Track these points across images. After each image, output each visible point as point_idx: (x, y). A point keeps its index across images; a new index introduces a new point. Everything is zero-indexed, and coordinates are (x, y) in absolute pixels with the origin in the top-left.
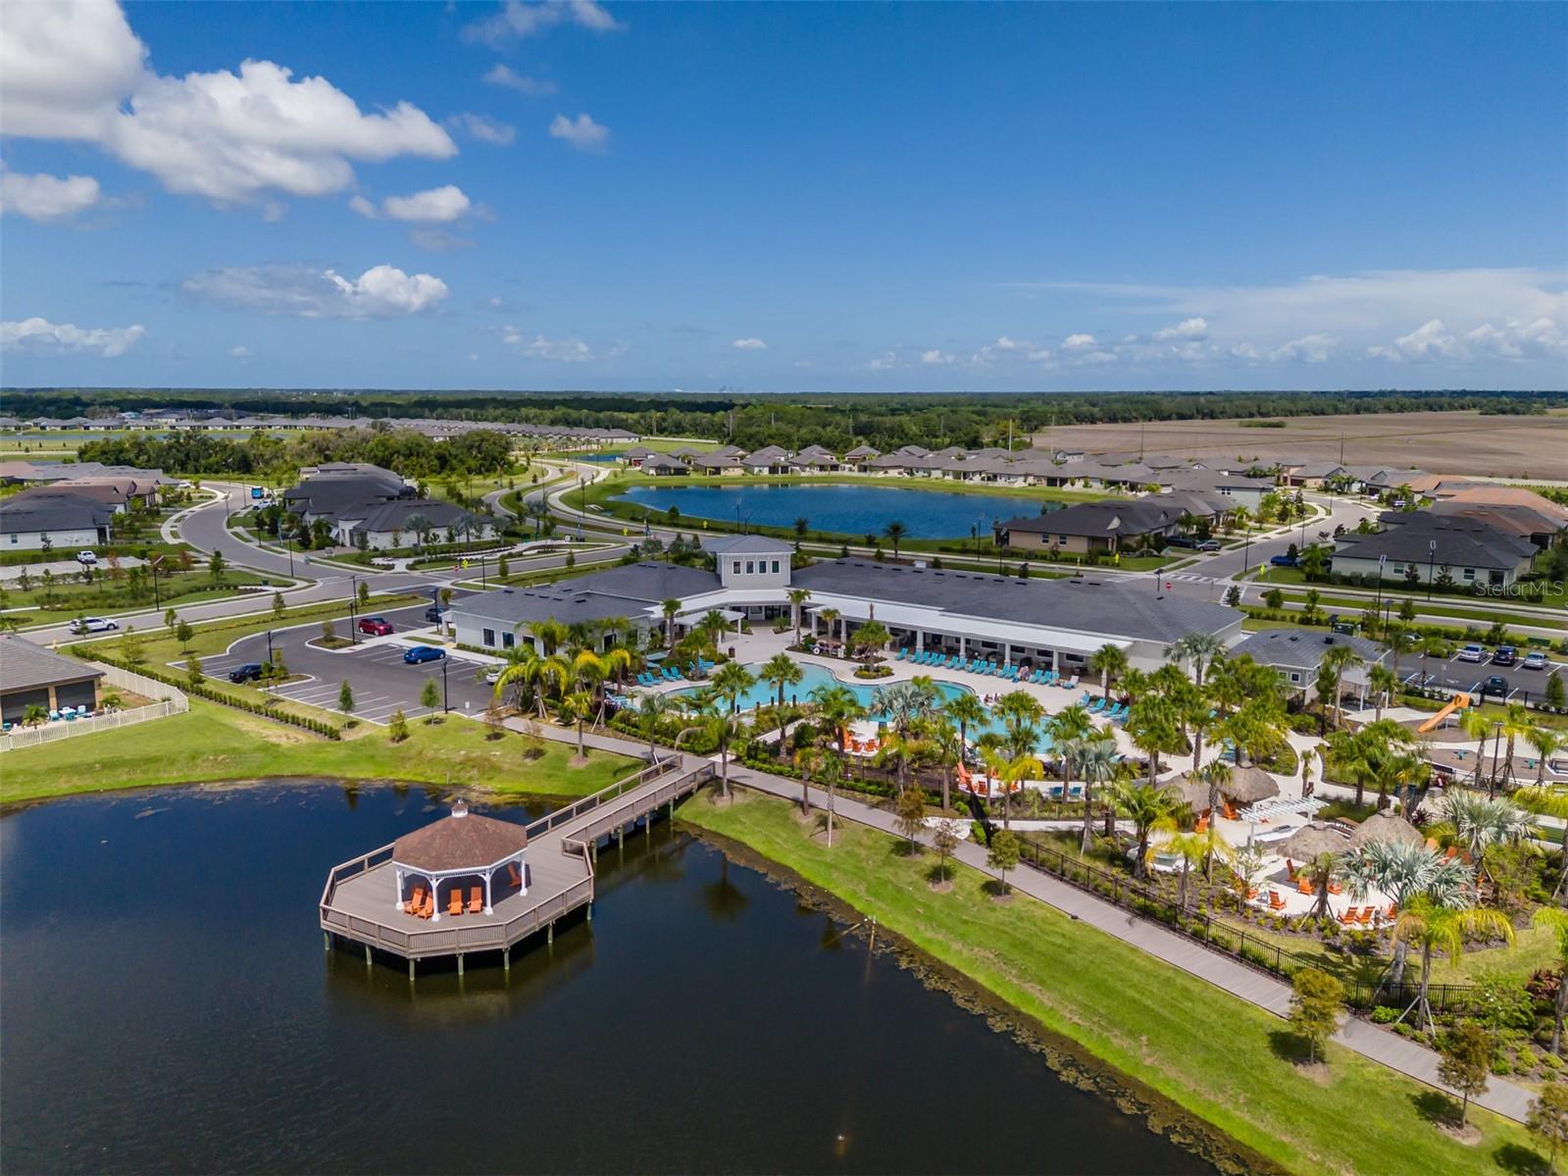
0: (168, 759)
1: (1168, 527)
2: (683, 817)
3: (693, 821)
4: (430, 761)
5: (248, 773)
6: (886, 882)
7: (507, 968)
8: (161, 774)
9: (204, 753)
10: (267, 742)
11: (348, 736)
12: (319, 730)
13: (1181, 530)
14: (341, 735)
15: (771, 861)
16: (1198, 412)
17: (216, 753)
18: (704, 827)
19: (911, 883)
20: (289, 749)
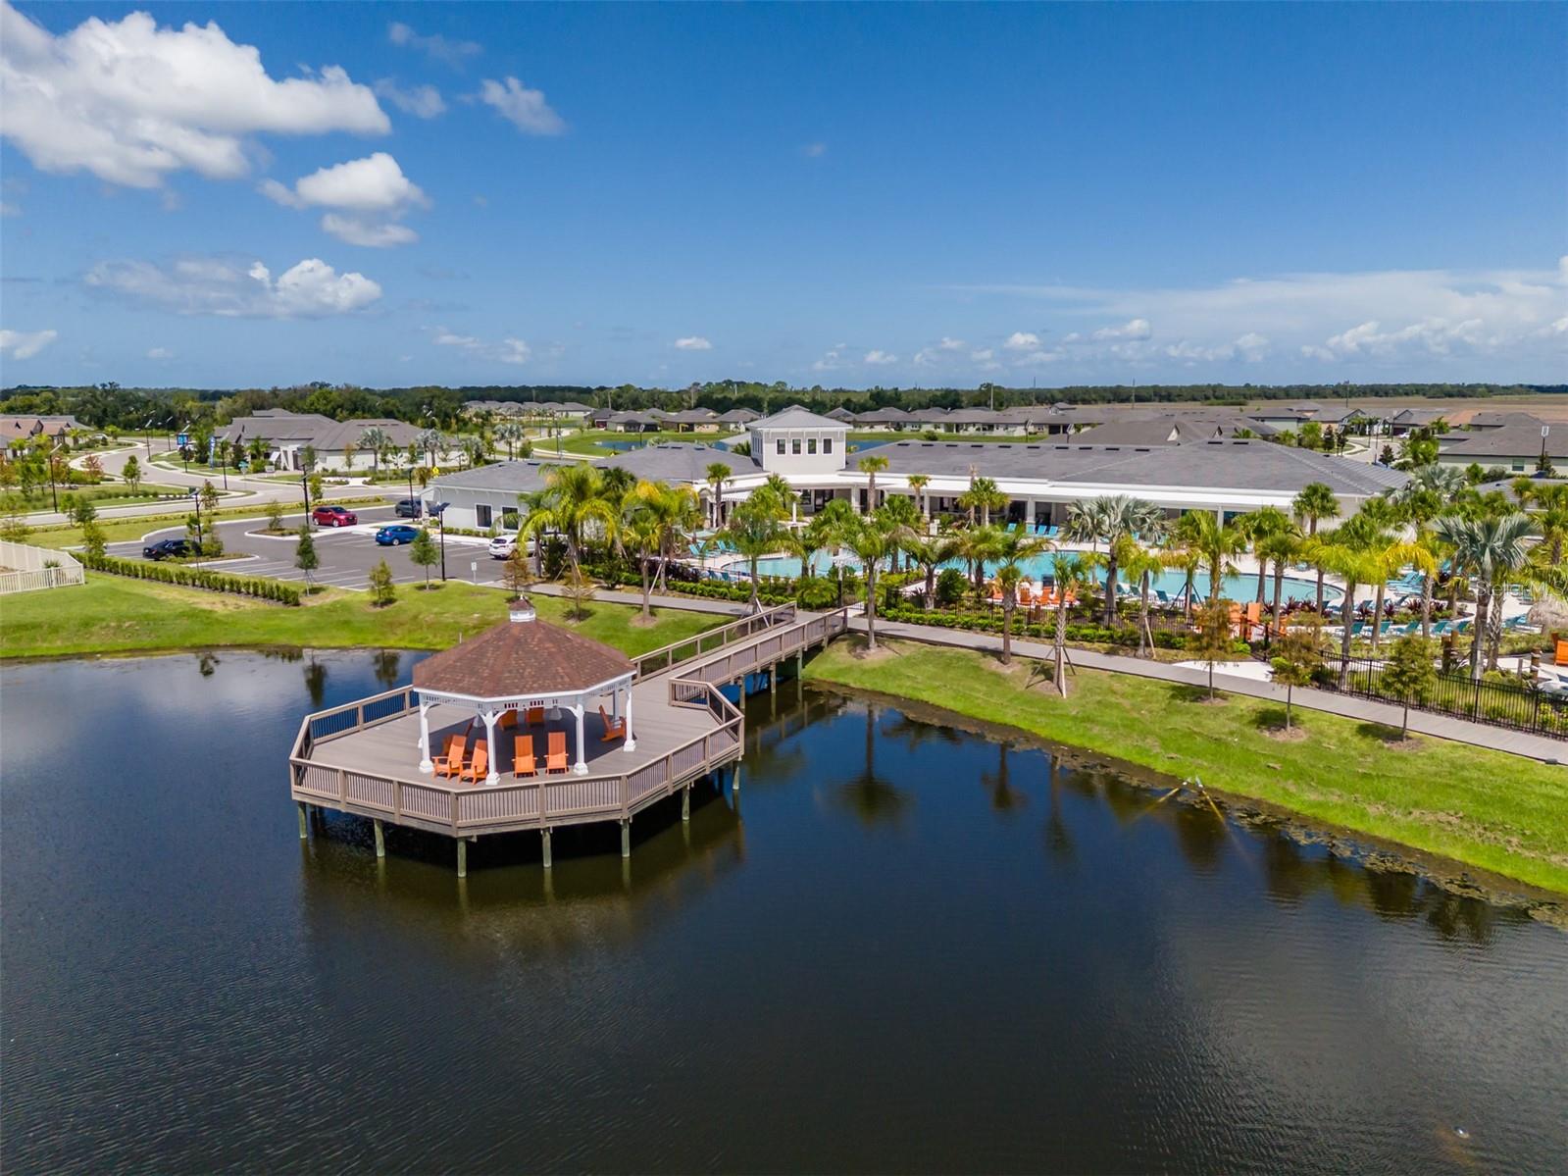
0: (50, 626)
2: (817, 676)
3: (833, 680)
4: (430, 626)
5: (167, 643)
6: (1191, 734)
7: (626, 855)
8: (39, 644)
9: (103, 620)
10: (195, 609)
11: (310, 602)
12: (269, 595)
14: (301, 600)
15: (977, 719)
17: (120, 619)
18: (852, 685)
19: (1232, 733)
20: (227, 616)
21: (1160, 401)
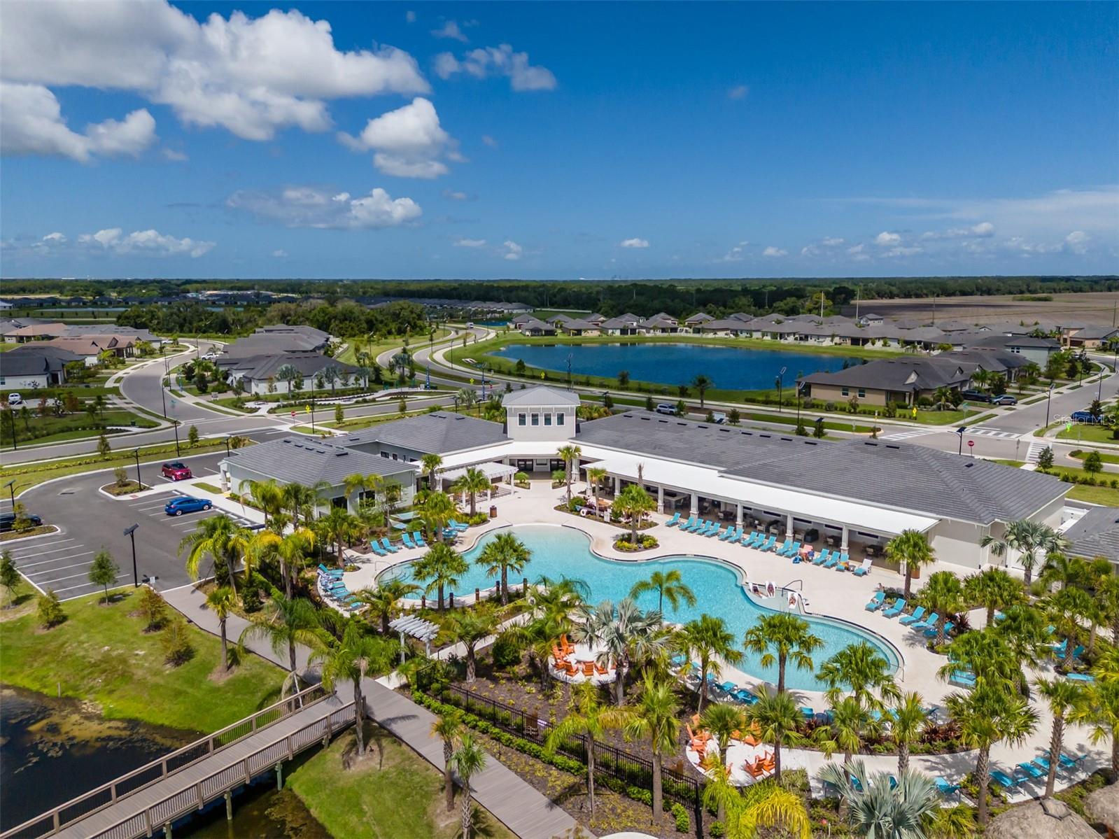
1: (963, 383)
2: (295, 787)
13: (976, 384)
16: (977, 290)
21: (981, 295)
